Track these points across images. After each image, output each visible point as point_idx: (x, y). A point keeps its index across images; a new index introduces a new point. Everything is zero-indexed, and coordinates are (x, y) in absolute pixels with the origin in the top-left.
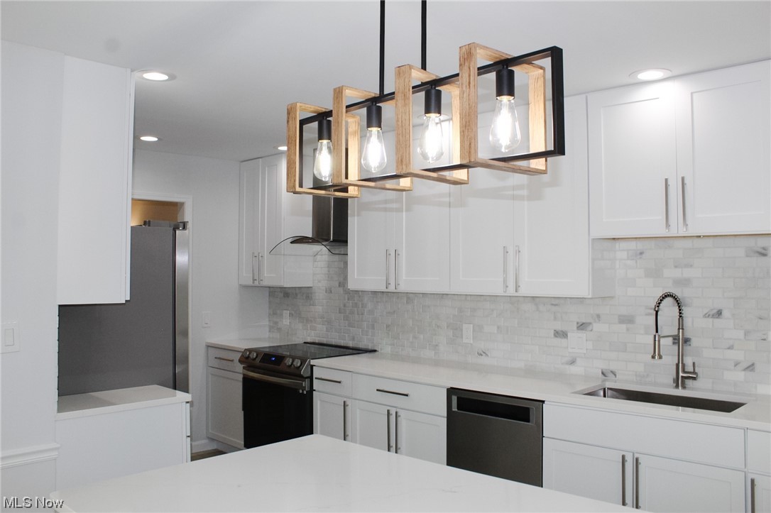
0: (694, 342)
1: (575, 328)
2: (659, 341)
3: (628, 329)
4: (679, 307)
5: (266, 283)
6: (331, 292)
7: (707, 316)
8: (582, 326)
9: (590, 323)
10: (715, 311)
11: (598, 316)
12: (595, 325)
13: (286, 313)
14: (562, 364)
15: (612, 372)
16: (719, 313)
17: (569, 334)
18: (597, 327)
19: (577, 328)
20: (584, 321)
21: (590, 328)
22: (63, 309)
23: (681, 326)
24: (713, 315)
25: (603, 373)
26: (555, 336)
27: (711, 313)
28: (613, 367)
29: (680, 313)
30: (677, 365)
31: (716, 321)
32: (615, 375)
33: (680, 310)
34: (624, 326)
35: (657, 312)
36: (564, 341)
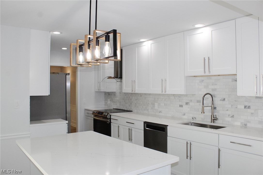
0: (217, 109)
1: (185, 104)
2: (204, 108)
3: (199, 105)
4: (212, 97)
5: (102, 91)
6: (121, 93)
7: (221, 100)
8: (187, 104)
9: (189, 103)
10: (223, 99)
11: (191, 100)
12: (190, 103)
13: (109, 100)
14: (182, 115)
15: (195, 118)
16: (224, 99)
17: (183, 106)
18: (191, 104)
19: (186, 104)
20: (187, 102)
21: (189, 104)
22: (31, 97)
23: (213, 104)
24: (223, 100)
25: (192, 118)
26: (180, 107)
27: (222, 99)
28: (195, 116)
29: (212, 99)
30: (212, 116)
31: (223, 102)
32: (196, 119)
33: (212, 98)
34: (198, 103)
35: (203, 99)
36: (182, 108)
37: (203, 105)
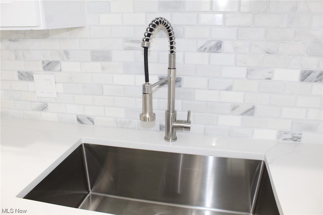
0: (186, 82)
1: (41, 68)
3: (103, 68)
4: (171, 39)
7: (203, 49)
8: (49, 66)
9: (58, 62)
10: (213, 43)
11: (66, 53)
14: (33, 110)
15: (88, 118)
16: (218, 46)
17: (34, 76)
18: (66, 66)
19: (44, 68)
20: (50, 60)
21: (58, 68)
24: (210, 49)
25: (79, 120)
26: (20, 78)
27: (208, 46)
28: (89, 112)
29: (172, 48)
31: (215, 56)
32: (93, 122)
33: (171, 43)
34: (98, 64)
35: (146, 49)
36: (30, 83)
37: (147, 80)
